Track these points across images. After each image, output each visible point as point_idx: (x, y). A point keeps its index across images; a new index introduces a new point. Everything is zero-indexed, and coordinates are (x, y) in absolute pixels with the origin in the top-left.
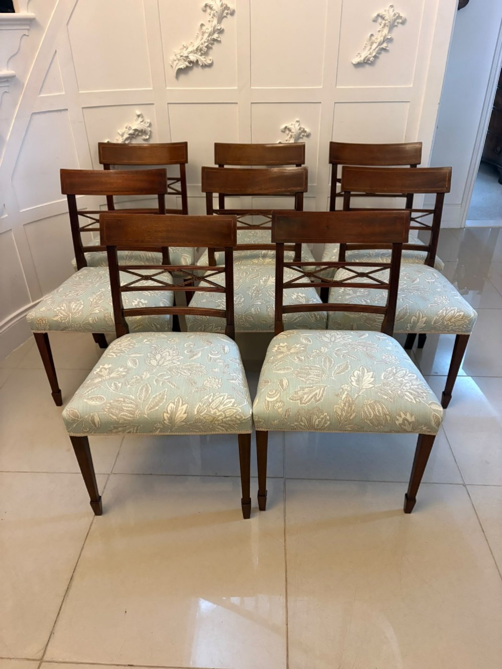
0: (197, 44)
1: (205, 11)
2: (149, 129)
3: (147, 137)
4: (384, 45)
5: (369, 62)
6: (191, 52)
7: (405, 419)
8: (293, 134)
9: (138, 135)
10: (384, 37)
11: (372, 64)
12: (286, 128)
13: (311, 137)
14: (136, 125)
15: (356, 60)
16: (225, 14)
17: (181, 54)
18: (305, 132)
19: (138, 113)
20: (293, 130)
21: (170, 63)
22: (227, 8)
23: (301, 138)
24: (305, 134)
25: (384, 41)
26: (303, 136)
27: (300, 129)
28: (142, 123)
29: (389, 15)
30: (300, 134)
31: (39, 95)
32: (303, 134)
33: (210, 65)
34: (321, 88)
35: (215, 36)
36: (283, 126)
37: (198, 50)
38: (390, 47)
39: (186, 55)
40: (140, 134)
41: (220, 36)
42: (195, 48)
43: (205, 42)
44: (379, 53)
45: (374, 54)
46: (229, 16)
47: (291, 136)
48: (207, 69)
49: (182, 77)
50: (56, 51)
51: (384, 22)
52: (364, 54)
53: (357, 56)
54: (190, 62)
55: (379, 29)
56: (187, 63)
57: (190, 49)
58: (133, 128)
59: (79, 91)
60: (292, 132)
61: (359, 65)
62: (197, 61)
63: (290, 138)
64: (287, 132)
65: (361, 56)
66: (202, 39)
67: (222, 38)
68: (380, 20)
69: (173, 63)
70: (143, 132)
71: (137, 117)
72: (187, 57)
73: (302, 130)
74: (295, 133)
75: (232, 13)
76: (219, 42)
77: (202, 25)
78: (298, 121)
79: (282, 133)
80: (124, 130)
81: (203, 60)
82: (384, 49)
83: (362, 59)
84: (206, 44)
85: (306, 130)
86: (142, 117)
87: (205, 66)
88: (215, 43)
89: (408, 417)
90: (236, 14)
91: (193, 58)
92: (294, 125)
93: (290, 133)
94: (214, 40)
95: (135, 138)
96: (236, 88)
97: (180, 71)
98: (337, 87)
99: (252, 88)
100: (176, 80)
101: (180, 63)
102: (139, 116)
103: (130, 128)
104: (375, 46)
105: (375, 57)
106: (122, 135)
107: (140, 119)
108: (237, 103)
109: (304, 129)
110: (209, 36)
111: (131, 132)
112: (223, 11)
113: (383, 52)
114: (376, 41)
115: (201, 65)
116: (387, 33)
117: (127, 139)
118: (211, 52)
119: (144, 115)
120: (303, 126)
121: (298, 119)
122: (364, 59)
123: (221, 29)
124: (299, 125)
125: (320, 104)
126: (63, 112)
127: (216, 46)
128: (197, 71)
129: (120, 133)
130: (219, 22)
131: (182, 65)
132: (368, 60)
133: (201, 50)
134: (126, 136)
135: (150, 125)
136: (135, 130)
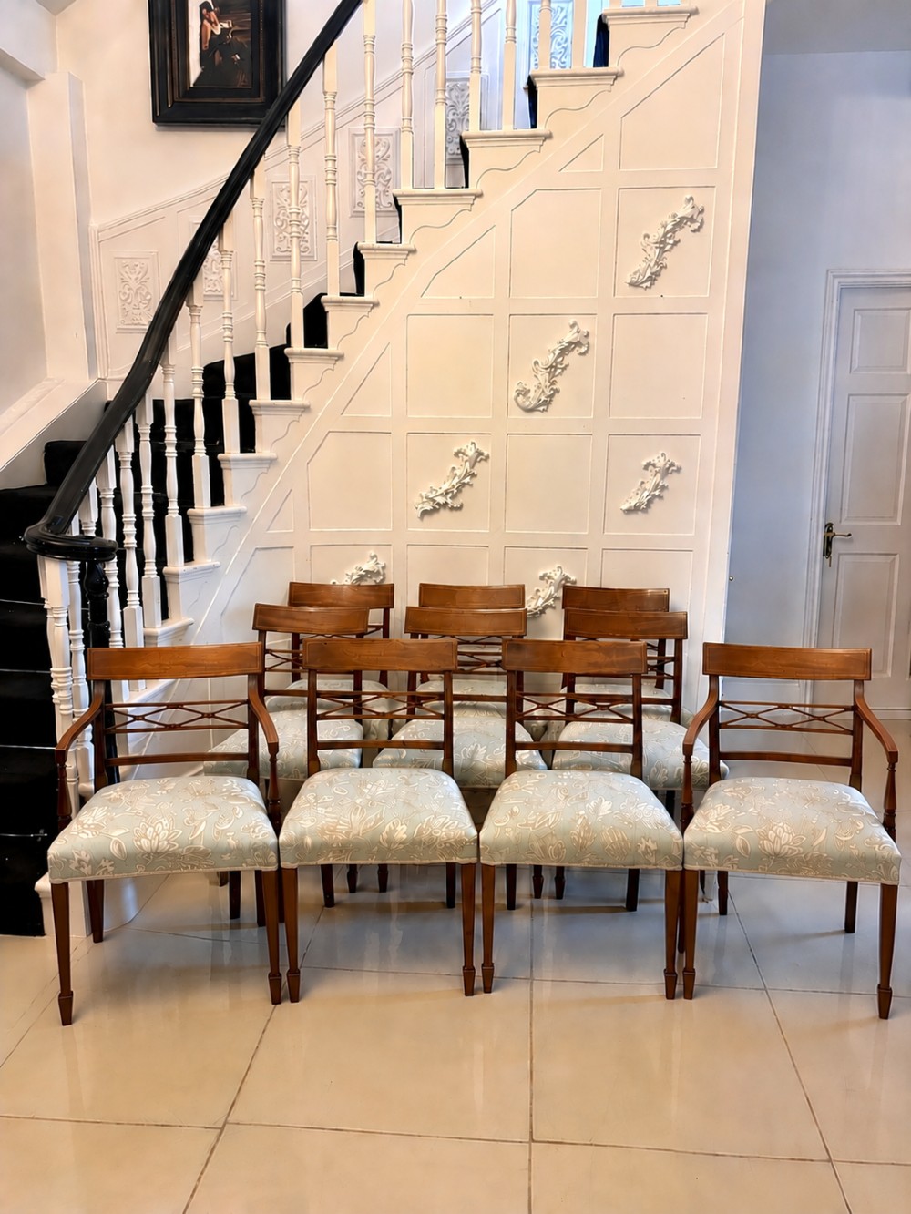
0: (446, 487)
1: (457, 456)
2: (383, 570)
3: (380, 580)
4: (657, 492)
5: (641, 509)
6: (439, 494)
7: (646, 847)
8: (553, 582)
10: (657, 485)
11: (645, 511)
12: (544, 575)
14: (369, 566)
15: (625, 507)
16: (479, 460)
17: (428, 497)
19: (372, 553)
21: (415, 504)
22: (481, 454)
25: (656, 488)
28: (375, 565)
29: (660, 463)
30: (562, 582)
31: (268, 530)
33: (460, 508)
34: (586, 534)
35: (467, 479)
36: (541, 574)
37: (448, 493)
38: (664, 494)
39: (434, 497)
41: (473, 479)
42: (444, 491)
43: (455, 485)
44: (649, 502)
45: (646, 501)
46: (483, 462)
50: (291, 490)
51: (655, 470)
52: (635, 501)
53: (627, 502)
54: (438, 504)
55: (650, 477)
56: (433, 505)
57: (440, 492)
58: (364, 569)
61: (629, 511)
62: (445, 503)
63: (549, 587)
64: (546, 580)
65: (630, 503)
66: (453, 482)
67: (474, 482)
68: (651, 468)
69: (418, 504)
71: (370, 558)
72: (434, 499)
75: (487, 459)
76: (471, 485)
77: (454, 469)
78: (559, 567)
79: (541, 581)
80: (354, 571)
81: (451, 502)
82: (658, 497)
83: (633, 504)
84: (456, 487)
85: (569, 576)
87: (452, 509)
88: (467, 486)
89: (650, 844)
90: (490, 460)
91: (441, 500)
92: (555, 572)
94: (466, 483)
95: (365, 579)
97: (425, 513)
98: (605, 533)
99: (506, 531)
101: (426, 504)
104: (646, 493)
105: (647, 504)
106: (352, 576)
107: (374, 561)
110: (459, 480)
111: (362, 573)
112: (478, 457)
113: (657, 500)
114: (647, 488)
115: (449, 507)
116: (659, 481)
117: (354, 581)
118: (461, 495)
119: (378, 555)
120: (565, 574)
122: (635, 506)
123: (473, 473)
124: (560, 573)
126: (287, 550)
127: (466, 490)
128: (444, 513)
130: (472, 467)
131: (429, 508)
132: (640, 506)
133: (450, 493)
134: (356, 577)
135: (384, 568)
136: (366, 571)
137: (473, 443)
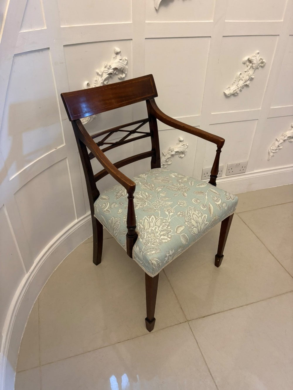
2: (127, 67)
3: (124, 75)
9: (116, 74)
12: (248, 60)
13: (265, 67)
14: (115, 63)
18: (263, 63)
19: (118, 50)
20: (255, 62)
23: (258, 68)
24: (262, 65)
26: (260, 66)
28: (121, 61)
30: (258, 64)
34: (282, 22)
40: (118, 73)
47: (251, 67)
48: (188, 2)
49: (163, 10)
58: (113, 67)
59: (60, 25)
60: (253, 64)
63: (249, 69)
64: (248, 63)
70: (122, 71)
74: (256, 65)
80: (103, 69)
85: (264, 61)
86: (121, 55)
93: (251, 65)
96: (212, 21)
97: (162, 3)
99: (226, 21)
100: (155, 12)
102: (117, 53)
103: (110, 67)
107: (119, 57)
108: (210, 37)
109: (262, 60)
111: (111, 71)
117: (105, 80)
121: (258, 51)
124: (259, 56)
125: (278, 36)
126: (45, 52)
129: (100, 74)
134: (105, 76)
135: (127, 63)
136: (115, 69)
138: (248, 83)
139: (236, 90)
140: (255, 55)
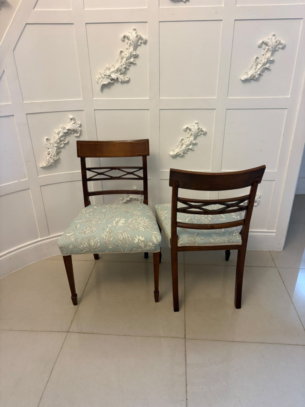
0: (117, 66)
1: (123, 41)
2: (80, 129)
3: (78, 135)
4: (267, 66)
5: (255, 79)
6: (113, 72)
8: (193, 133)
9: (71, 133)
10: (268, 59)
11: (257, 80)
12: (187, 128)
13: (207, 135)
14: (69, 126)
15: (244, 77)
16: (139, 43)
17: (105, 74)
18: (203, 131)
19: (71, 117)
20: (193, 130)
21: (97, 80)
22: (141, 38)
23: (199, 136)
24: (203, 133)
25: (267, 63)
26: (201, 134)
27: (198, 129)
28: (74, 125)
29: (272, 42)
30: (199, 132)
32: (201, 133)
33: (128, 82)
34: (216, 98)
35: (132, 60)
36: (185, 127)
37: (118, 70)
38: (272, 67)
39: (109, 74)
40: (72, 133)
41: (136, 59)
42: (116, 69)
43: (123, 65)
44: (263, 71)
45: (259, 72)
46: (142, 45)
47: (191, 135)
48: (125, 85)
49: (106, 90)
50: (4, 71)
51: (267, 47)
52: (251, 73)
53: (245, 74)
54: (112, 80)
55: (263, 53)
56: (109, 80)
57: (112, 70)
58: (67, 128)
59: (23, 101)
60: (192, 132)
61: (246, 81)
62: (117, 78)
63: (190, 136)
64: (188, 131)
65: (248, 74)
66: (122, 62)
67: (137, 61)
68: (264, 46)
69: (98, 80)
70: (75, 131)
71: (70, 120)
72: (110, 76)
73: (200, 129)
74: (194, 132)
75: (145, 43)
76: (135, 64)
77: (121, 52)
78: (197, 123)
79: (184, 132)
80: (60, 130)
81: (121, 77)
82: (267, 69)
83: (249, 76)
84: (124, 66)
85: (203, 129)
86: (75, 120)
87: (123, 82)
88: (132, 65)
90: (148, 43)
91: (114, 76)
92: (194, 126)
93: (191, 132)
94: (131, 63)
95: (69, 135)
96: (148, 98)
97: (104, 86)
98: (228, 98)
99: (160, 98)
100: (101, 92)
101: (104, 80)
102: (72, 119)
103: (64, 128)
104: (259, 66)
105: (260, 75)
106: (58, 134)
107: (73, 122)
108: (149, 110)
109: (202, 129)
110: (126, 60)
111: (65, 131)
112: (138, 41)
113: (266, 71)
114: (260, 62)
115: (120, 81)
116: (270, 56)
118: (128, 72)
119: (75, 118)
120: (201, 127)
121: (196, 122)
122: (251, 77)
123: (136, 54)
124: (198, 126)
125: (215, 110)
127: (132, 68)
128: (117, 86)
129: (57, 132)
130: (135, 49)
131: (106, 82)
132: (254, 77)
133: (120, 70)
134: (61, 134)
135: (81, 126)
136: (69, 130)
137: (135, 30)
138: (191, 147)
139: (179, 152)
140: (194, 124)
